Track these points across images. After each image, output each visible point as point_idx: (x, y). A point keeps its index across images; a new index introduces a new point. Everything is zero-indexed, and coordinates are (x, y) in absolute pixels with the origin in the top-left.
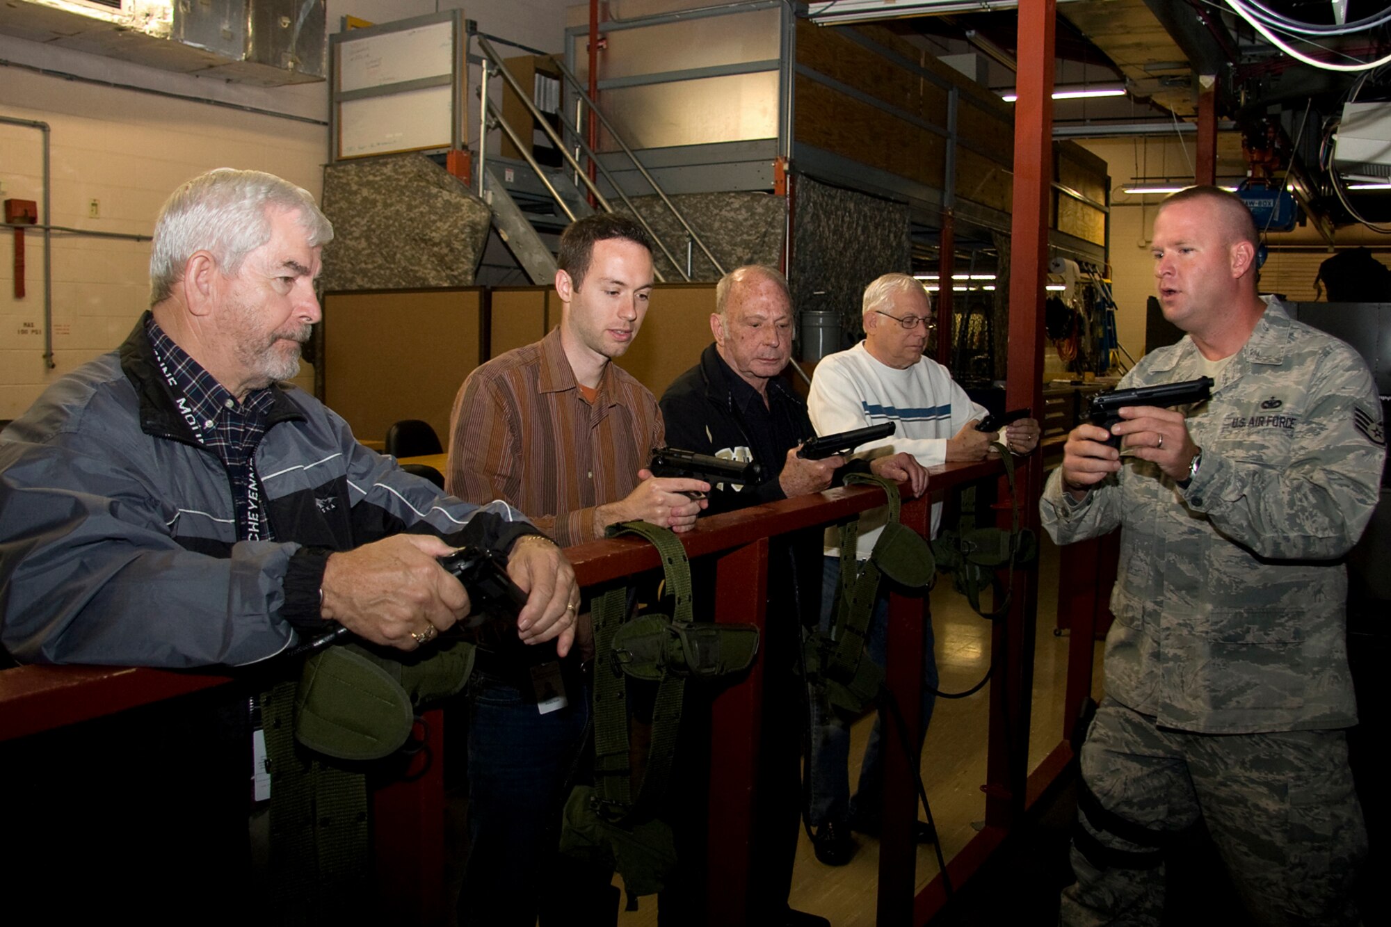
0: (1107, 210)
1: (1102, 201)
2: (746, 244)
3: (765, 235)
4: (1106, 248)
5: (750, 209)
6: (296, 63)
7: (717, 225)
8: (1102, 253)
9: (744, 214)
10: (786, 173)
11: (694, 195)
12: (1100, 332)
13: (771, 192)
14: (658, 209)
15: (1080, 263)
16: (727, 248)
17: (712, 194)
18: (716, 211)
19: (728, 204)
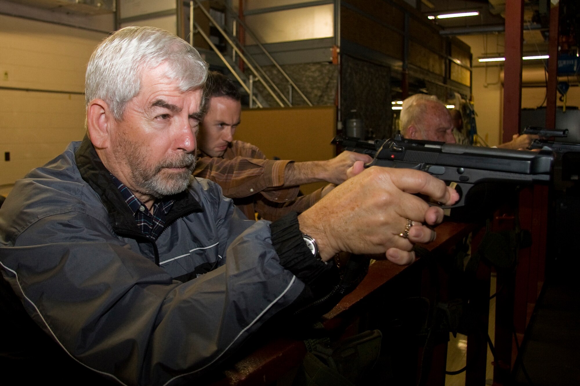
0: (471, 69)
1: (468, 65)
2: (318, 88)
3: (328, 83)
4: (471, 87)
5: (321, 71)
6: (102, 5)
7: (304, 79)
8: (469, 90)
9: (317, 74)
10: (338, 53)
11: (293, 65)
12: (469, 127)
13: (331, 63)
14: (275, 72)
15: (461, 94)
16: (309, 90)
17: (301, 64)
18: (303, 73)
19: (309, 69)
